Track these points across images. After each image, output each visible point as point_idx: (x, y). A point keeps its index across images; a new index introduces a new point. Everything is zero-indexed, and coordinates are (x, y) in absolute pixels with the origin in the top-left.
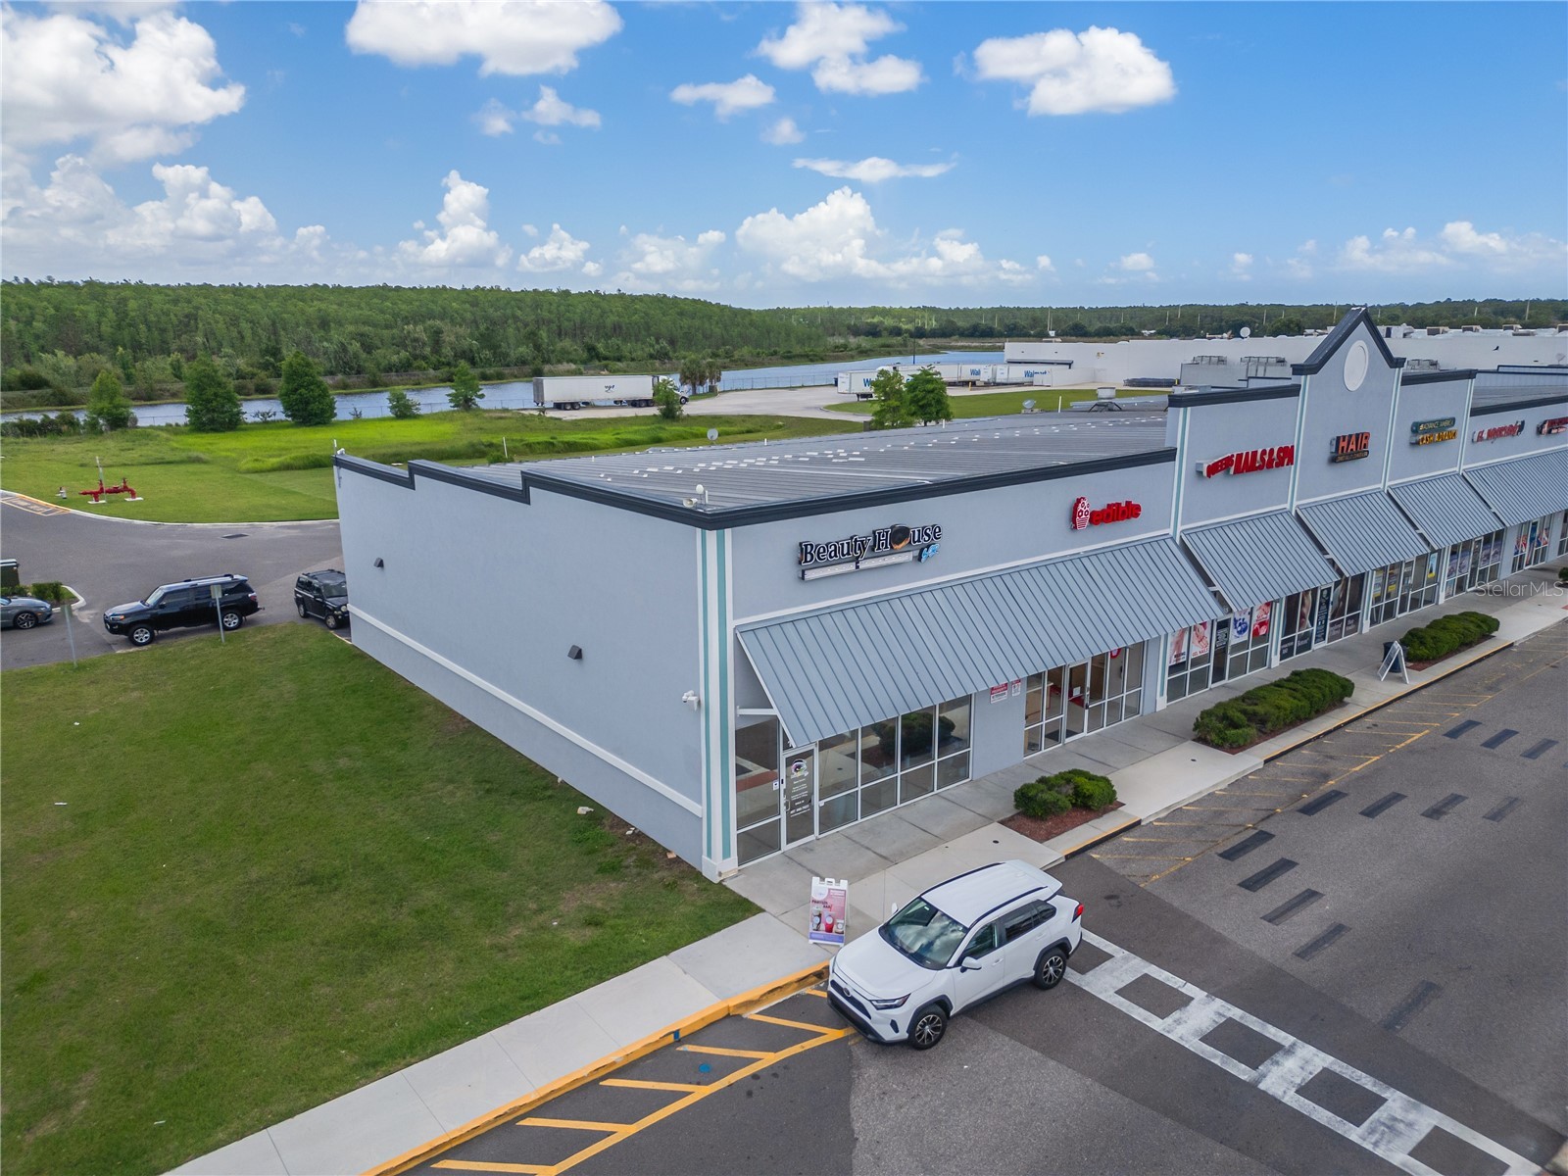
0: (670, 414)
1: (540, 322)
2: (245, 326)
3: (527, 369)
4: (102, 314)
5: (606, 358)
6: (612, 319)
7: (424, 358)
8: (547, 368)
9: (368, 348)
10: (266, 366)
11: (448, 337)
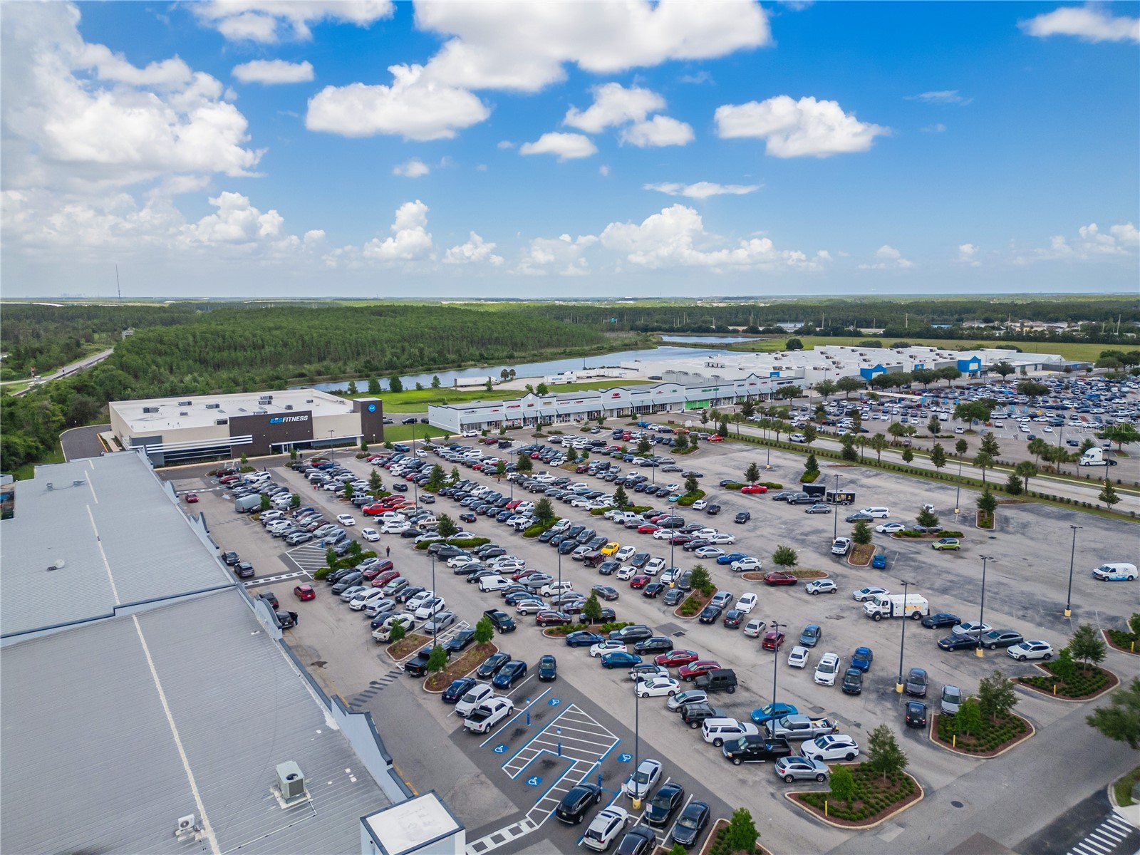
0: (490, 390)
1: (463, 338)
2: (347, 345)
3: (456, 364)
4: (297, 343)
5: (487, 359)
6: (496, 335)
7: (418, 361)
8: (463, 364)
9: (398, 358)
10: (366, 367)
11: (426, 353)
